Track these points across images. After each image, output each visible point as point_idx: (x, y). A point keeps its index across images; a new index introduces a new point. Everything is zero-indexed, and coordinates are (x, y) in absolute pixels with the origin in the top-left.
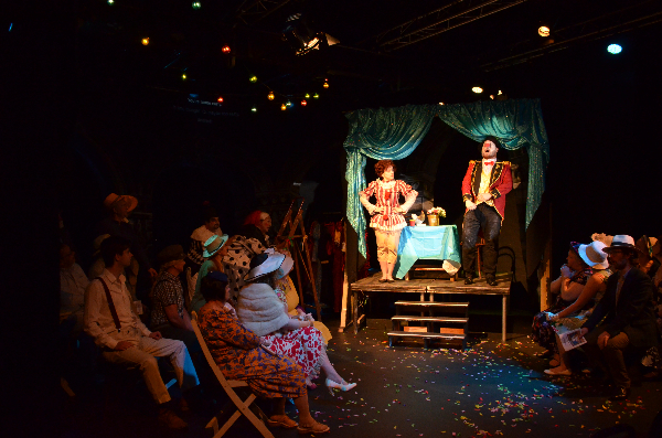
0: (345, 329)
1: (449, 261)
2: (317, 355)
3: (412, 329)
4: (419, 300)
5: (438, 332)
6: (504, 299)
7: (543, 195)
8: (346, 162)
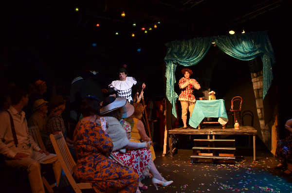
0: (165, 155)
1: (221, 118)
2: (145, 165)
3: (203, 154)
4: (207, 138)
5: (218, 156)
6: (254, 137)
7: (272, 81)
8: (166, 68)
